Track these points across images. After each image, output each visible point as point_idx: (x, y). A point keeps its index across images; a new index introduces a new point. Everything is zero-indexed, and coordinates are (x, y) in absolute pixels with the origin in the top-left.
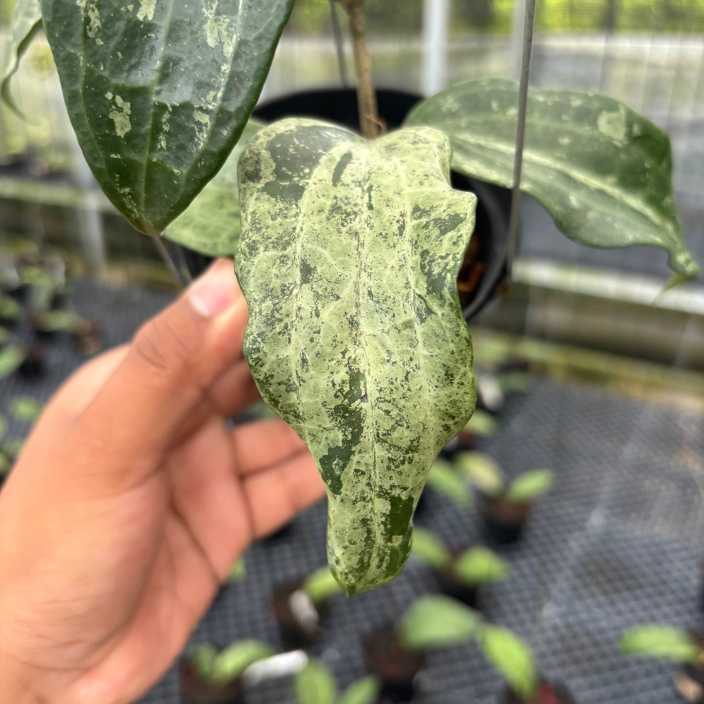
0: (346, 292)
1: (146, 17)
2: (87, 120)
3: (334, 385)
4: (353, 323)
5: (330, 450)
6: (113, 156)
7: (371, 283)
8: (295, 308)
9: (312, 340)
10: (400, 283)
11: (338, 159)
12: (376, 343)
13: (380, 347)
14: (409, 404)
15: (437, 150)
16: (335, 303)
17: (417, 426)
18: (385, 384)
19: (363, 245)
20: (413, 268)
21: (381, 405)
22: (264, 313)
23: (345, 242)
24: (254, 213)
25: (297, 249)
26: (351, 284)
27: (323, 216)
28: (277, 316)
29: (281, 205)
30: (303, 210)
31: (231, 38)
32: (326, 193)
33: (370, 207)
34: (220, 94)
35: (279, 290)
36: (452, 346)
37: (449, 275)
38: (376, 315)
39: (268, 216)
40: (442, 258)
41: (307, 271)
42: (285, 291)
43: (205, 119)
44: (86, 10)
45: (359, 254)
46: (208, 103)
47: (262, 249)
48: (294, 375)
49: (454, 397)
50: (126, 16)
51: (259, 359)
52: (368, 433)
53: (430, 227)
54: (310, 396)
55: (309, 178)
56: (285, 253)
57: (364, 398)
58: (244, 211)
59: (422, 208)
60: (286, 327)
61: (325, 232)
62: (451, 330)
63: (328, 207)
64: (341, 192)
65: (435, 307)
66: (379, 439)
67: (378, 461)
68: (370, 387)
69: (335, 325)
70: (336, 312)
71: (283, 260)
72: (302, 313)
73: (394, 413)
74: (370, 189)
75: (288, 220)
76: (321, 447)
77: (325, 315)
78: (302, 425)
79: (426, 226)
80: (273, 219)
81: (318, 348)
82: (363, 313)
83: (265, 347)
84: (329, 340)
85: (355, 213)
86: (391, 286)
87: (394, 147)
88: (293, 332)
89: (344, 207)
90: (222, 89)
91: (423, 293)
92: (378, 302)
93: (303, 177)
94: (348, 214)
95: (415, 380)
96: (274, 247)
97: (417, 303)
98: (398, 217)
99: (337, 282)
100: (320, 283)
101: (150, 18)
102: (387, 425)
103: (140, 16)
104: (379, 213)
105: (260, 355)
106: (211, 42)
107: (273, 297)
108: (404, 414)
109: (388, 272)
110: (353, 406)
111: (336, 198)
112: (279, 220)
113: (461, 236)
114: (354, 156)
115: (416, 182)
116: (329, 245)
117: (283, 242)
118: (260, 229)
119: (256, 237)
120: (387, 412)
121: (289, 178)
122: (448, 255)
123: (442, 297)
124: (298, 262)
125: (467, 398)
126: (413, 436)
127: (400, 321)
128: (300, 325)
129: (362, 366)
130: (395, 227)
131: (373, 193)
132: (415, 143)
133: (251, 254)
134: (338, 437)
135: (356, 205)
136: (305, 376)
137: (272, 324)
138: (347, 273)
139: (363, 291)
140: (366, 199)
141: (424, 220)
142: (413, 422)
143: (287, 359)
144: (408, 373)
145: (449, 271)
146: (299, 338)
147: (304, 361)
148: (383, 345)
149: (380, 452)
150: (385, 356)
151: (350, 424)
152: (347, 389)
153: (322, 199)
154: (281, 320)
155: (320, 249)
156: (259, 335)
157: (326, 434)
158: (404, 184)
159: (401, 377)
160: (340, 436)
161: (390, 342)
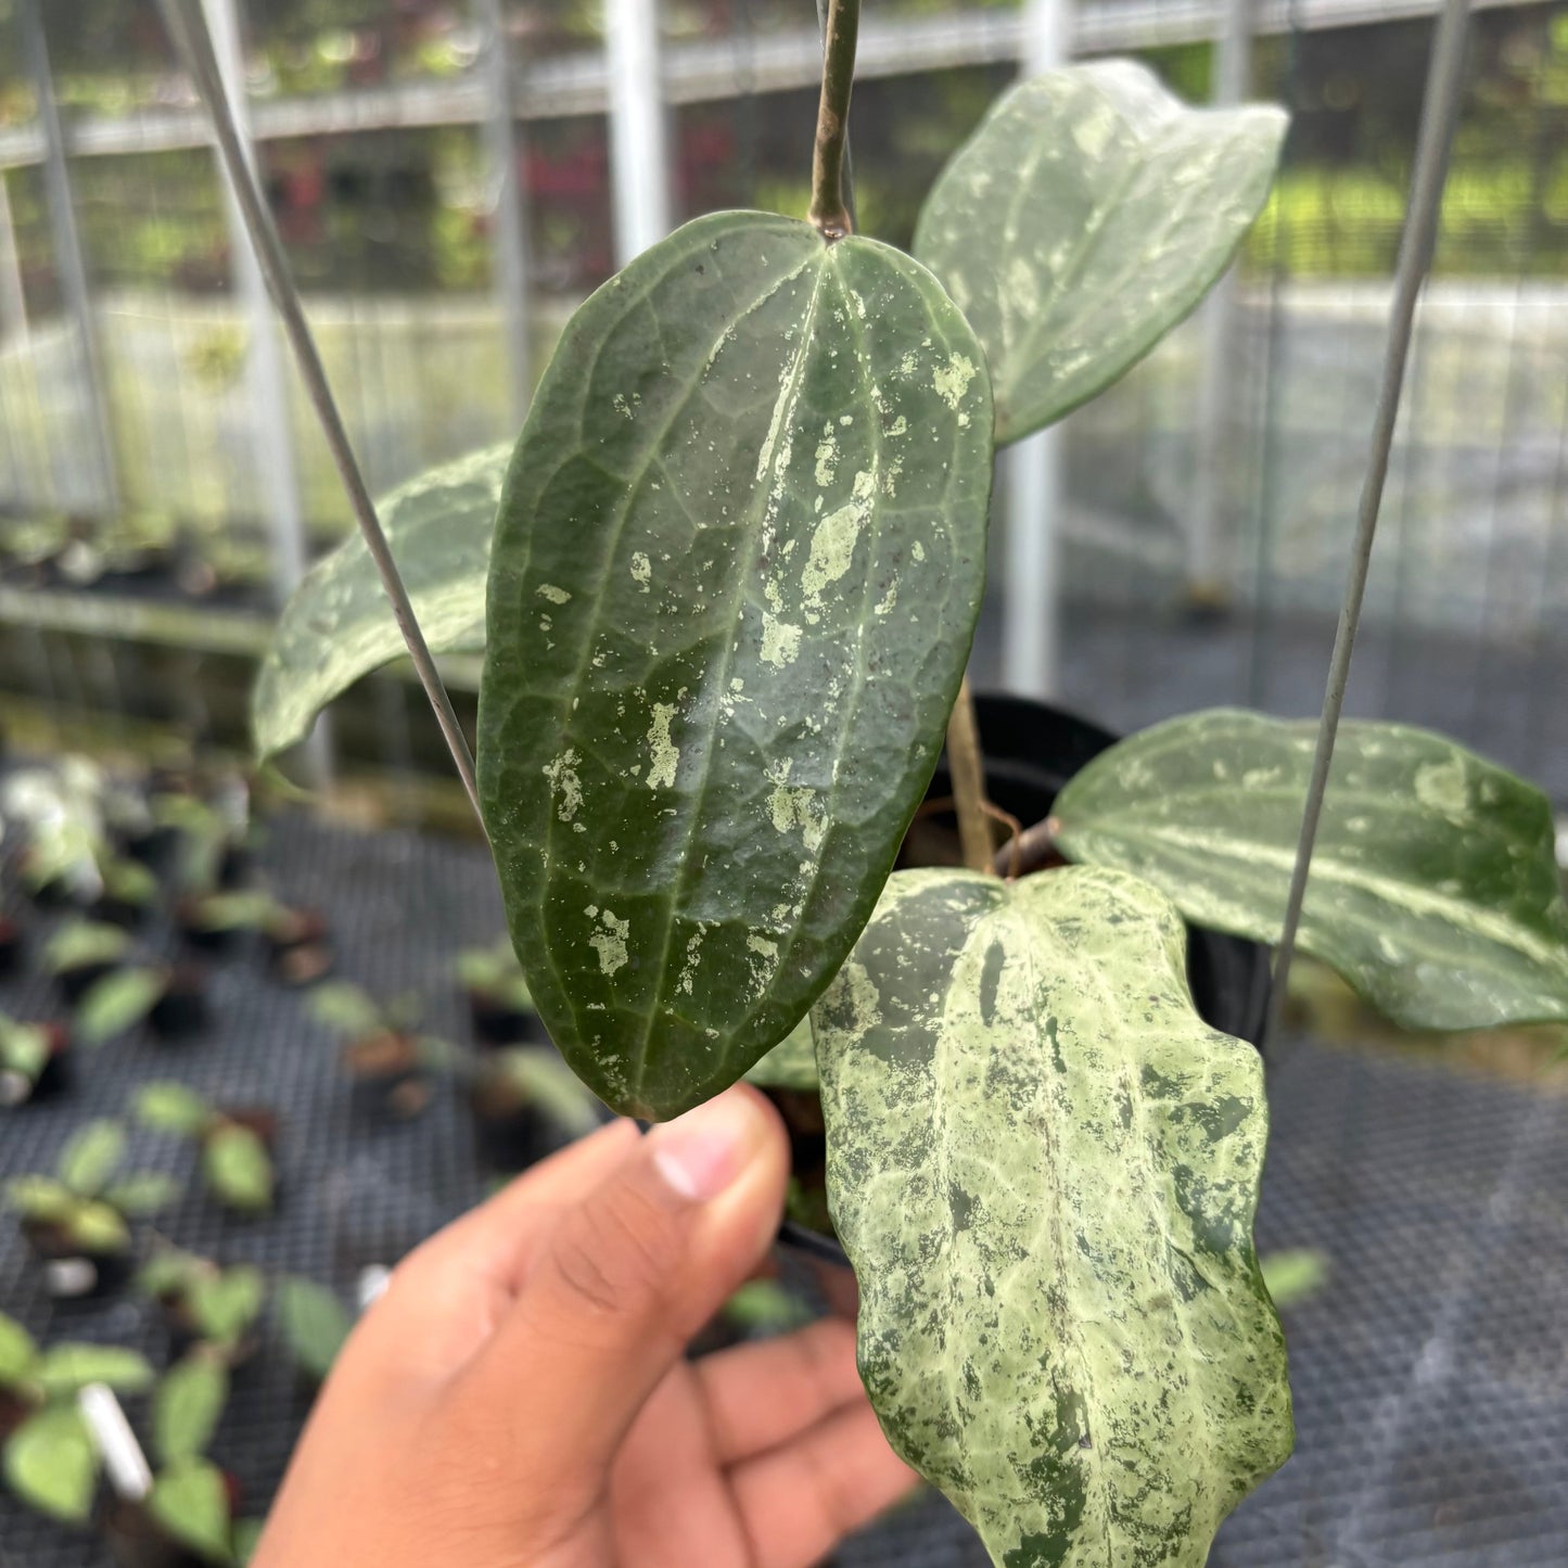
0: (1037, 1243)
1: (662, 782)
2: (548, 951)
3: (1029, 1422)
4: (1056, 1301)
5: (1024, 1540)
6: (592, 1006)
7: (1083, 1222)
8: (948, 1279)
9: (983, 1340)
10: (1137, 1222)
11: (981, 962)
12: (1102, 1339)
13: (1109, 1346)
14: (1170, 1450)
15: (1158, 934)
16: (1020, 1265)
17: (1186, 1488)
18: (1123, 1415)
19: (1056, 1144)
20: (1160, 1196)
21: (1117, 1452)
22: (892, 1294)
23: (1024, 1143)
24: (850, 1091)
25: (939, 1164)
26: (1044, 1224)
27: (978, 1090)
28: (917, 1298)
29: (900, 1076)
30: (941, 1081)
32: (976, 1043)
33: (1060, 1067)
34: (798, 910)
35: (917, 1252)
36: (1250, 1349)
37: (1238, 1225)
38: (1098, 1284)
39: (879, 1098)
40: (1219, 1187)
41: (962, 1204)
42: (928, 1247)
43: (770, 949)
44: (559, 780)
45: (1052, 1162)
46: (773, 922)
47: (876, 1167)
48: (954, 1408)
49: (1256, 1435)
50: (627, 786)
51: (888, 1382)
52: (1096, 1506)
53: (1187, 1120)
54: (985, 1444)
55: (941, 1014)
56: (920, 1172)
57: (1085, 1442)
58: (830, 1083)
59: (1161, 1074)
60: (934, 1318)
61: (987, 1125)
62: (1246, 1320)
63: (983, 1073)
64: (1001, 1036)
65: (1213, 1276)
66: (1116, 1516)
67: (1116, 1556)
68: (1096, 1419)
69: (1023, 1309)
70: (1024, 1281)
71: (917, 1186)
72: (961, 1289)
73: (1143, 1465)
74: (1052, 1027)
75: (916, 1105)
76: (1006, 1534)
77: (1004, 1289)
78: (968, 1493)
79: (1177, 1117)
80: (891, 1105)
81: (996, 1354)
82: (1072, 1280)
83: (895, 1358)
84: (1016, 1338)
85: (1034, 1081)
86: (1121, 1229)
87: (1076, 924)
88: (947, 1326)
89: (1012, 1069)
90: (803, 902)
91: (1188, 1248)
92: (1100, 1260)
93: (930, 1014)
94: (1022, 1084)
95: (1180, 1406)
96: (898, 1162)
97: (1176, 1264)
98: (1117, 1090)
99: (1020, 1224)
100: (989, 1228)
101: (669, 783)
102: (1129, 1487)
103: (652, 783)
104: (1080, 1082)
105: (891, 1374)
106: (781, 823)
107: (907, 1262)
108: (1162, 1467)
109: (1112, 1201)
110: (1067, 1458)
111: (994, 1051)
112: (901, 1106)
113: (1249, 1146)
114: (1008, 952)
115: (1136, 1015)
116: (998, 1153)
117: (914, 1150)
118: (867, 1126)
119: (861, 1142)
120: (1130, 1466)
121: (904, 1018)
122: (1230, 1183)
123: (1226, 1262)
124: (945, 1188)
125: (1279, 1435)
126: (1179, 1505)
127: (1144, 1296)
128: (959, 1312)
129: (1078, 1382)
130: (1114, 1111)
131: (1059, 1036)
132: (1115, 920)
133: (857, 1178)
134: (1040, 1517)
135: (1032, 1063)
136: (973, 1407)
137: (909, 1314)
138: (1034, 1204)
139: (1067, 1237)
140: (1049, 1050)
141: (1170, 1103)
142: (1177, 1483)
143: (940, 1380)
144: (1166, 1392)
145: (1236, 1216)
146: (959, 1337)
147: (971, 1380)
148: (1116, 1342)
149: (1118, 1538)
150: (1121, 1361)
151: (1062, 1491)
152: (1053, 1427)
153: (971, 1057)
154: (923, 1306)
155: (982, 1161)
156: (887, 1336)
157: (1015, 1511)
158: (1116, 1019)
159: (1153, 1399)
160: (1045, 1516)
161: (1128, 1336)
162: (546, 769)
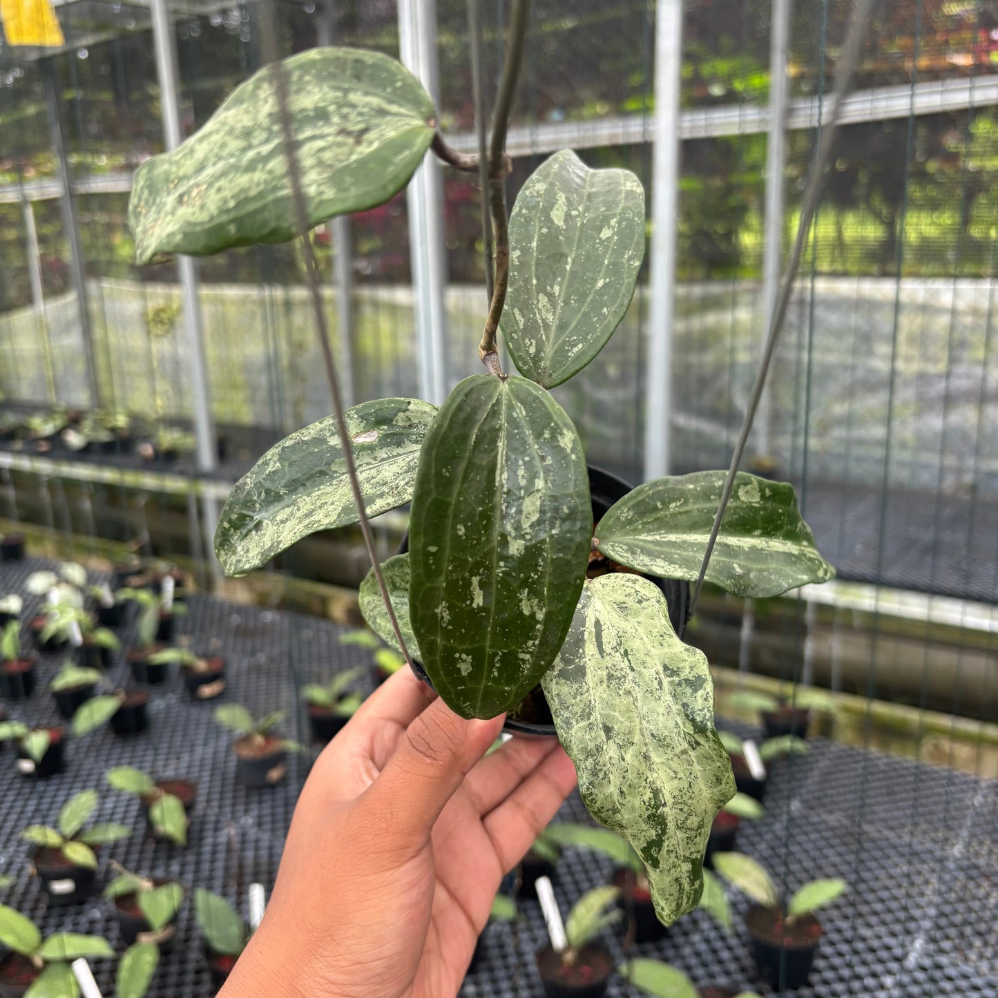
0: (637, 738)
1: (478, 605)
2: (441, 672)
3: (644, 803)
4: (646, 758)
5: (648, 843)
6: (460, 688)
7: (652, 727)
8: (608, 758)
9: (624, 778)
10: (671, 724)
11: (594, 630)
12: (665, 768)
13: (668, 770)
14: (694, 802)
15: (657, 605)
16: (631, 748)
17: (701, 813)
18: (677, 793)
19: (637, 700)
20: (678, 714)
21: (676, 806)
22: (589, 768)
23: (625, 702)
24: (558, 695)
25: (596, 716)
26: (638, 731)
27: (605, 685)
28: (598, 768)
29: (576, 686)
30: (591, 685)
31: (541, 610)
32: (600, 666)
33: (632, 669)
34: (537, 642)
35: (595, 751)
36: (718, 764)
37: (709, 723)
38: (660, 749)
39: (569, 696)
40: (700, 710)
41: (608, 730)
42: (599, 749)
43: (528, 657)
44: (441, 613)
45: (636, 707)
46: (527, 648)
47: (574, 723)
48: (617, 803)
49: (724, 791)
50: (466, 609)
51: (593, 799)
52: (671, 826)
53: (683, 686)
54: (630, 814)
55: (585, 657)
56: (590, 721)
57: (665, 805)
58: (549, 692)
59: (671, 667)
60: (605, 773)
61: (611, 699)
62: (716, 755)
63: (605, 678)
64: (608, 661)
65: (702, 741)
66: (678, 827)
67: (680, 841)
68: (667, 797)
69: (636, 763)
70: (634, 753)
71: (591, 727)
72: (613, 761)
73: (686, 809)
74: (626, 651)
75: (584, 696)
76: (641, 842)
77: (628, 757)
78: (625, 831)
79: (680, 684)
80: (575, 698)
81: (629, 782)
82: (651, 749)
83: (596, 791)
84: (635, 775)
85: (624, 676)
86: (666, 728)
87: (625, 605)
88: (610, 775)
89: (615, 674)
90: (539, 639)
91: (692, 732)
92: (660, 740)
93: (581, 658)
94: (620, 679)
95: (696, 786)
96: (582, 719)
97: (687, 738)
98: (655, 676)
99: (630, 733)
100: (619, 737)
101: (481, 604)
102: (682, 817)
103: (475, 606)
104: (641, 674)
105: (594, 796)
106: (526, 612)
107: (592, 756)
108: (692, 808)
109: (661, 718)
110: (659, 812)
111: (607, 668)
112: (578, 697)
113: (708, 693)
114: (602, 623)
115: (656, 644)
116: (617, 708)
117: (587, 713)
118: (568, 708)
119: (567, 714)
120: (681, 810)
121: (572, 662)
122: (703, 708)
123: (707, 737)
124: (601, 726)
125: (731, 789)
126: (700, 819)
127: (678, 750)
128: (613, 769)
129: (659, 784)
130: (656, 683)
131: (630, 657)
132: (640, 602)
133: (568, 728)
134: (652, 834)
135: (622, 669)
136: (624, 802)
137: (597, 774)
138: (633, 724)
139: (647, 733)
140: (627, 664)
141: (676, 679)
142: (698, 812)
143: (611, 795)
144: (690, 783)
145: (708, 720)
146: (615, 778)
147: (622, 792)
148: (670, 768)
149: (680, 835)
150: (673, 774)
151: (659, 824)
152: (653, 803)
153: (599, 672)
154: (601, 770)
155: (612, 713)
156: (591, 783)
157: (643, 833)
158: (649, 647)
159: (687, 786)
160: (654, 833)
161: (674, 765)
162: (436, 610)
